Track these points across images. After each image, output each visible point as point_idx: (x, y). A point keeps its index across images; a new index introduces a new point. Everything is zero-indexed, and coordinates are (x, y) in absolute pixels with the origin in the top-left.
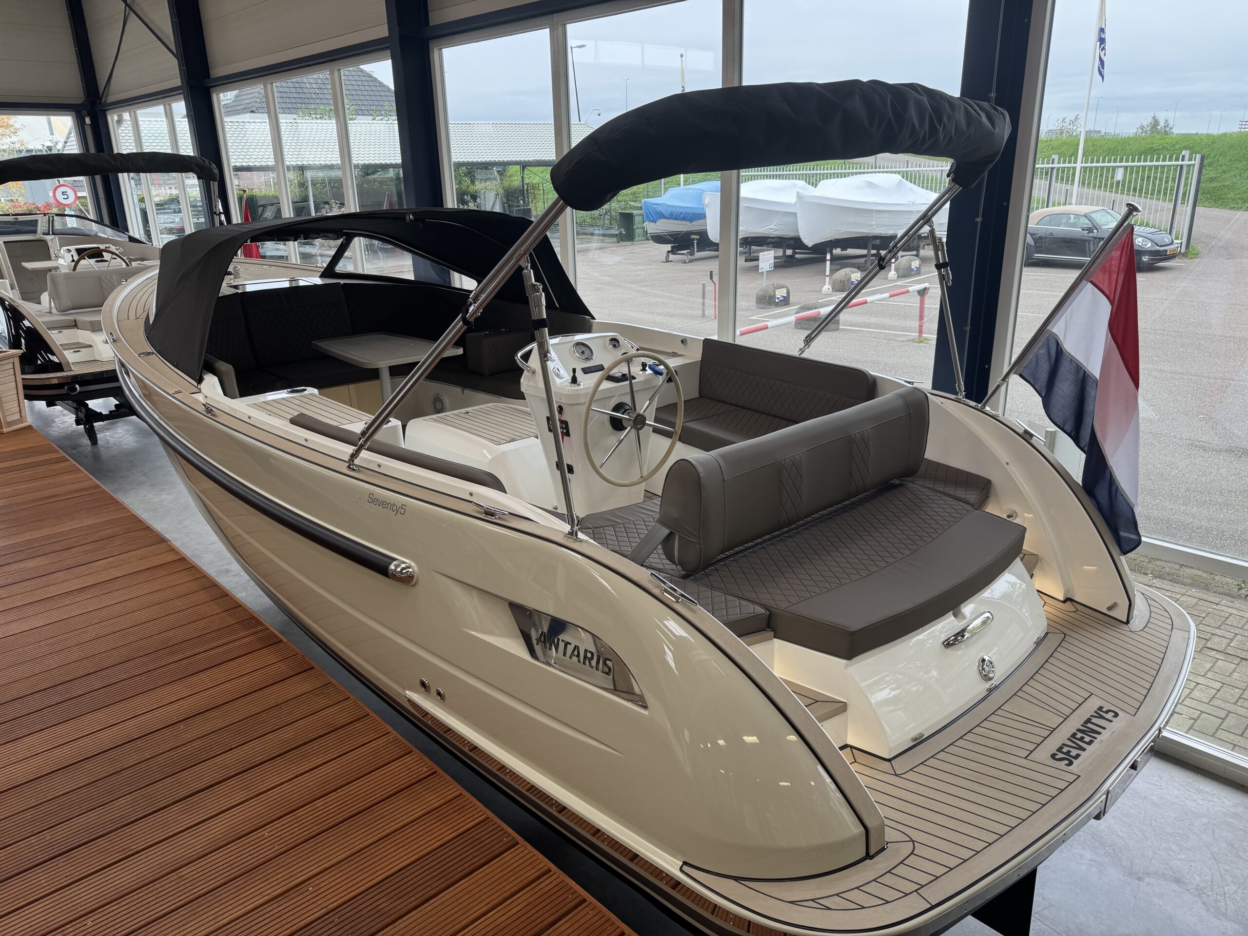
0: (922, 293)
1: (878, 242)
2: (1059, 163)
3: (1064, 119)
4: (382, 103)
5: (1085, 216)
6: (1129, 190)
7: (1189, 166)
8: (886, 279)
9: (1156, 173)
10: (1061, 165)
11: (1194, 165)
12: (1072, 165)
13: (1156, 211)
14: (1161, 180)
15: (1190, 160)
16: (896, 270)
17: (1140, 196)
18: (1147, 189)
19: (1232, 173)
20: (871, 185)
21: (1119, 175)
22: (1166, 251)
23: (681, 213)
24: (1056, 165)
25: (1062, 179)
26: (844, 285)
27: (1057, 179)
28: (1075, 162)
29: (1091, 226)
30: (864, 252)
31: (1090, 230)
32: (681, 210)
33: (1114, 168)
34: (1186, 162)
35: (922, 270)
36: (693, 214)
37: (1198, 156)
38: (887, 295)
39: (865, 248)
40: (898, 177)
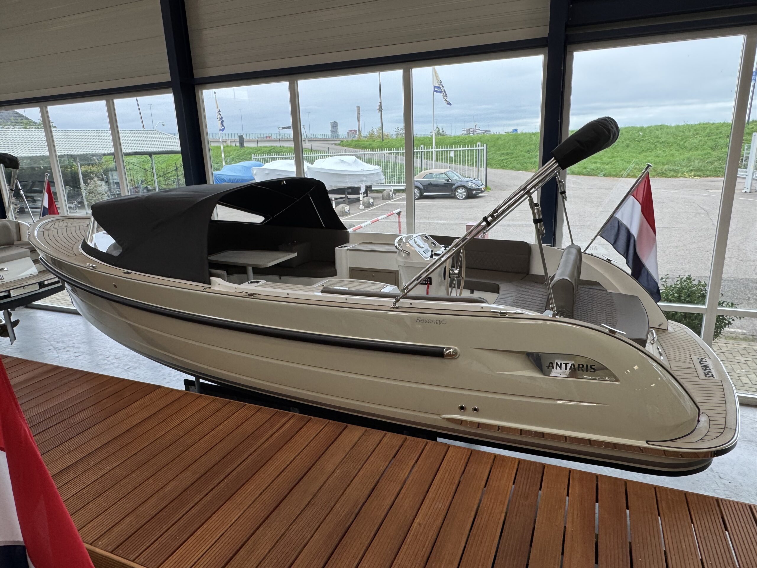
0: (399, 214)
1: (350, 191)
2: (424, 149)
3: (398, 128)
4: (9, 118)
5: (444, 174)
6: (450, 161)
7: (481, 149)
8: (359, 209)
9: (460, 153)
10: (426, 150)
11: (483, 149)
12: (431, 150)
13: (465, 171)
14: (463, 156)
15: (481, 146)
16: (363, 204)
17: (455, 164)
18: (457, 160)
19: (492, 152)
20: (342, 161)
21: (452, 155)
22: (481, 188)
23: (236, 179)
24: (423, 150)
25: (427, 158)
26: (342, 213)
27: (424, 157)
28: (432, 148)
29: (448, 178)
30: (344, 196)
31: (448, 180)
32: (235, 178)
33: (450, 151)
34: (480, 148)
35: (374, 204)
36: (242, 179)
37: (485, 145)
38: (385, 216)
39: (344, 194)
40: (354, 158)
